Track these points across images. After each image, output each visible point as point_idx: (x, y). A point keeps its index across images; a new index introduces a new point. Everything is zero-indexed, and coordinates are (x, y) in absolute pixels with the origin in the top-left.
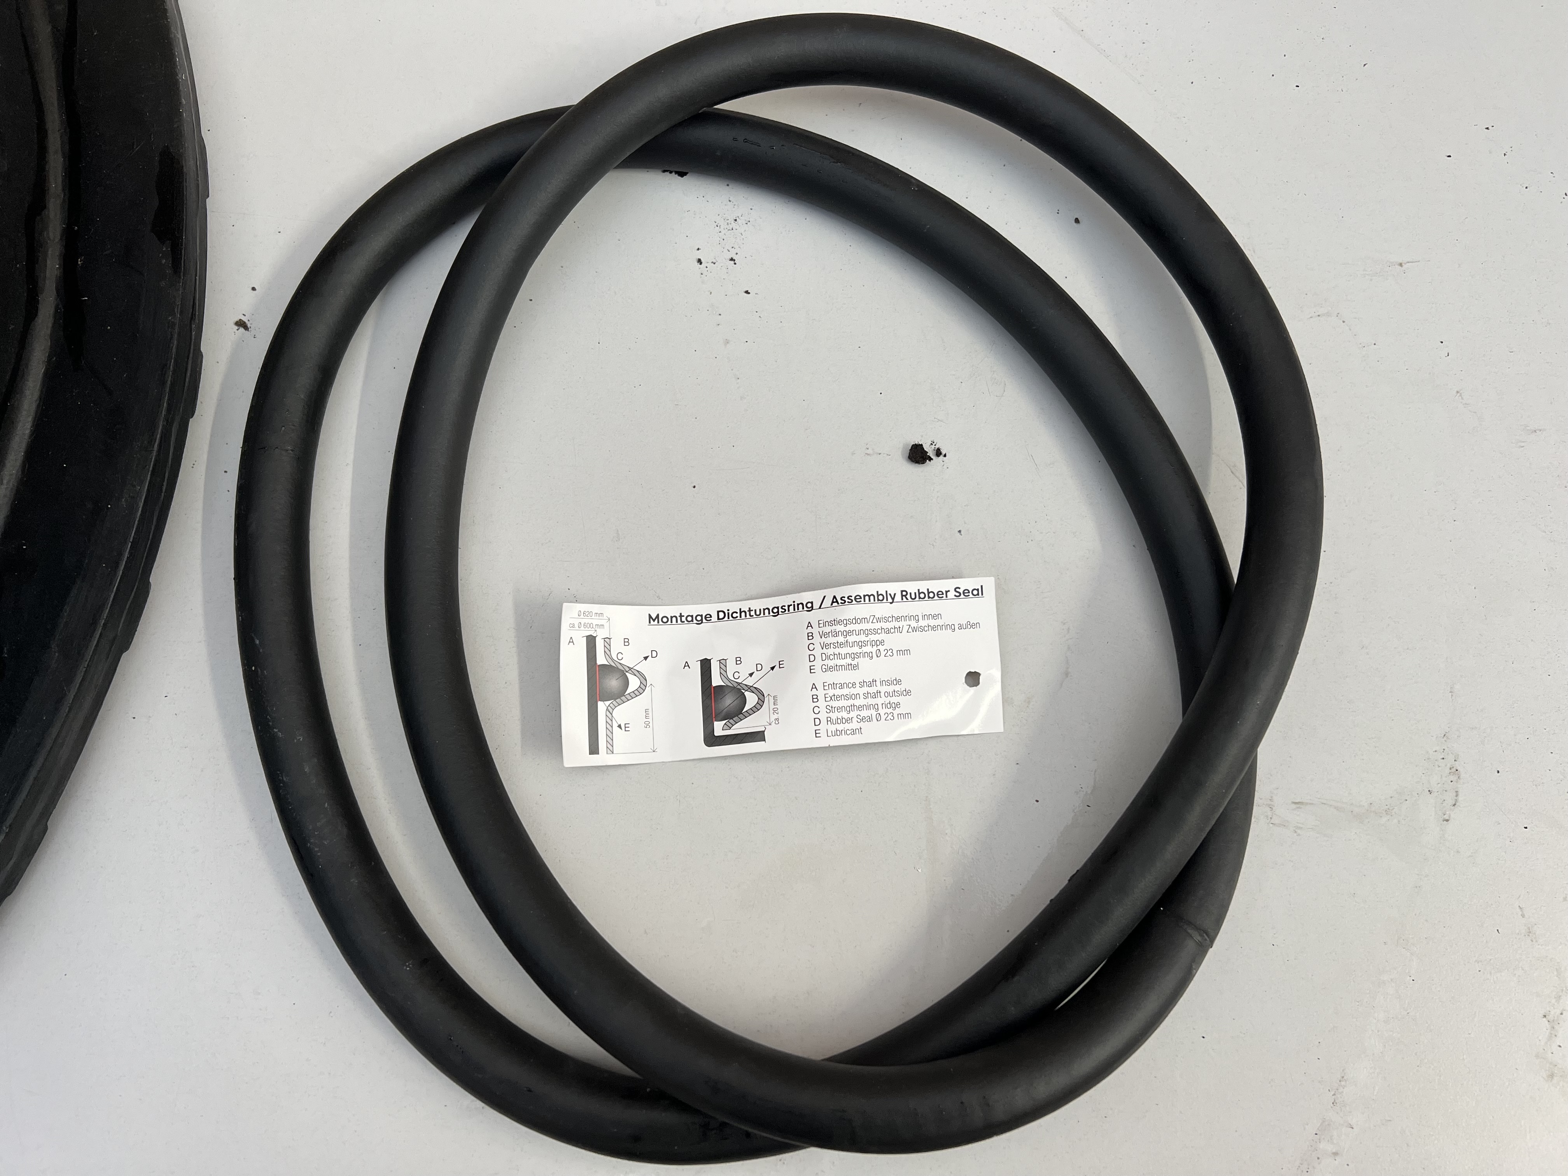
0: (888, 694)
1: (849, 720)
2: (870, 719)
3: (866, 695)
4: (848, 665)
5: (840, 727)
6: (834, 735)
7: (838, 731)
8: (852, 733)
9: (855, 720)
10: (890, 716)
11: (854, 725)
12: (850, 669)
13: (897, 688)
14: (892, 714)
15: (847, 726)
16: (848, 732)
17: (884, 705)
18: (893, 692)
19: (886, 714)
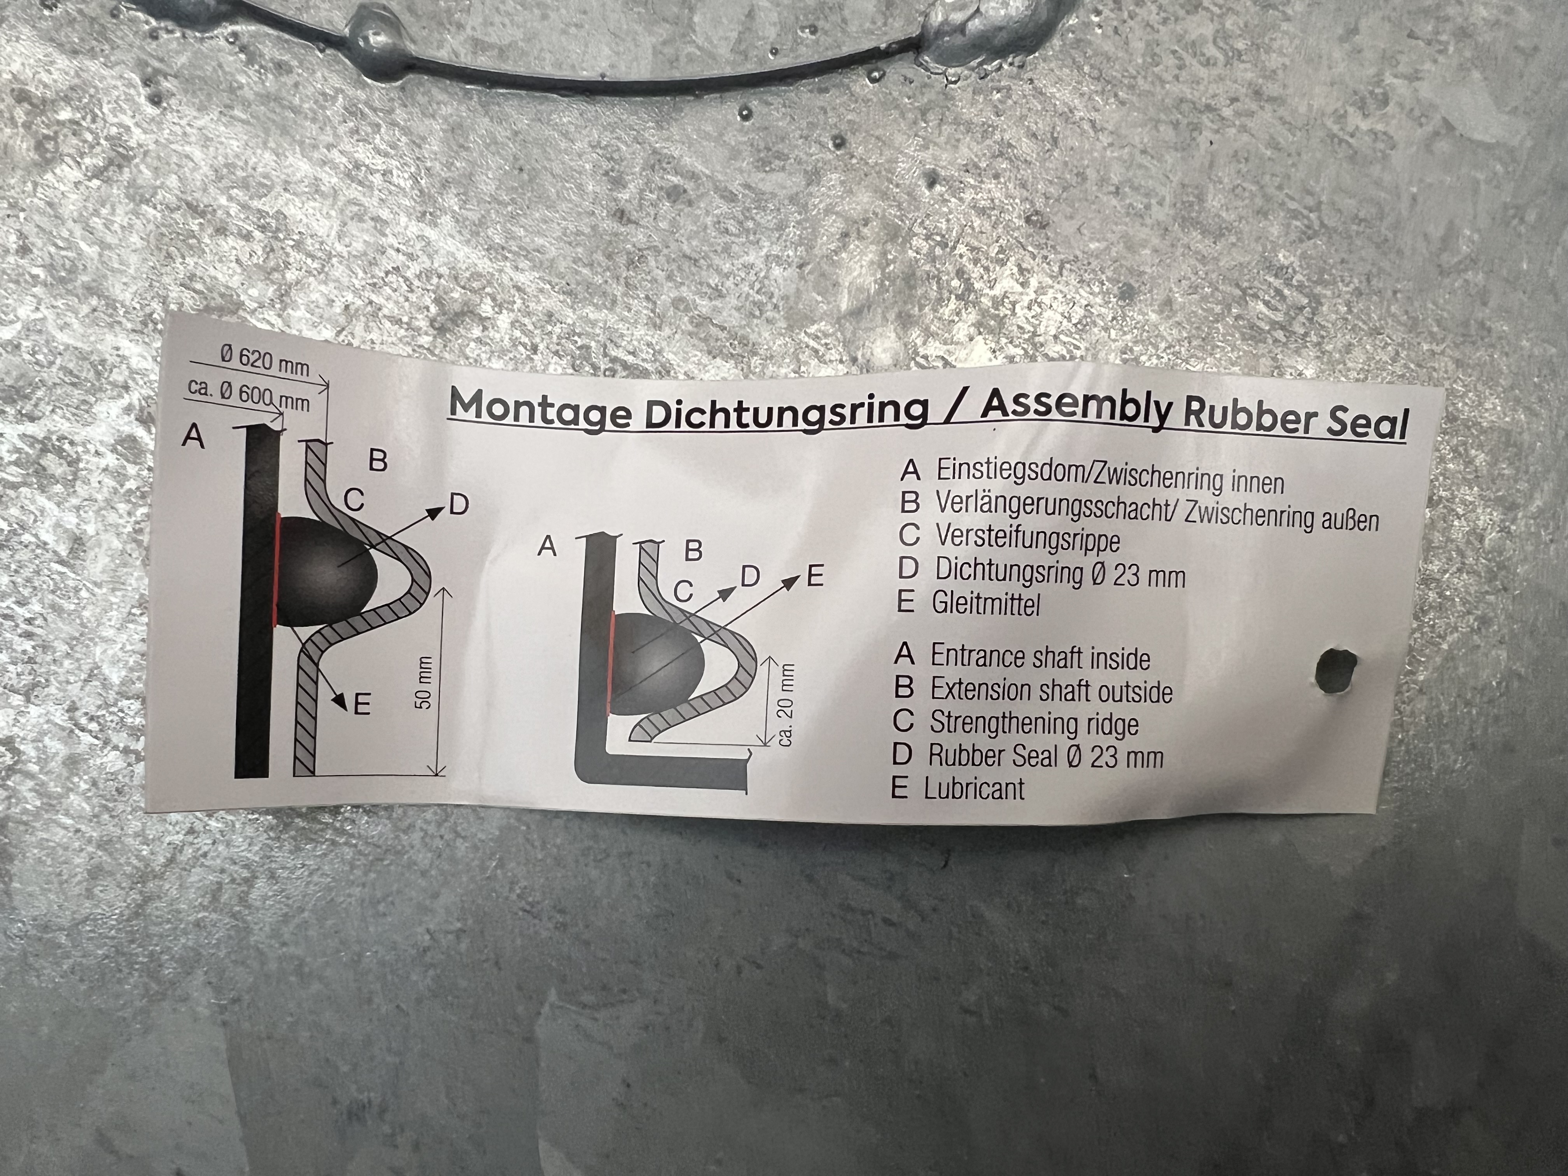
0: (1109, 694)
1: (992, 757)
2: (1049, 760)
3: (1050, 690)
4: (1012, 599)
5: (965, 774)
6: (944, 795)
7: (958, 786)
8: (997, 795)
9: (1008, 757)
10: (1107, 757)
11: (1007, 773)
12: (1015, 611)
13: (1136, 677)
14: (1112, 749)
15: (986, 774)
16: (986, 791)
17: (1094, 722)
18: (1124, 689)
19: (1097, 750)
